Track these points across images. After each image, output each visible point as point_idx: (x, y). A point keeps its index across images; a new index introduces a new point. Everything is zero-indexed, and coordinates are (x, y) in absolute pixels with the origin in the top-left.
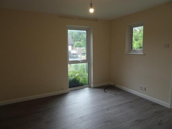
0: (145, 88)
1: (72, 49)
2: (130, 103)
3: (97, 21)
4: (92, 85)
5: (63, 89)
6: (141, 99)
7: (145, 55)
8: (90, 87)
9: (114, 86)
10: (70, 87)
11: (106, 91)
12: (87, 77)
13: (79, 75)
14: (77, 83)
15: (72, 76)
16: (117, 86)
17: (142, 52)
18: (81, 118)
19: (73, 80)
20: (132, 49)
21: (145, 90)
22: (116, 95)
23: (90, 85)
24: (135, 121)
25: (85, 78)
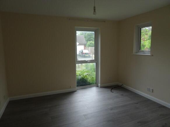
0: (153, 90)
1: (85, 49)
2: (136, 104)
3: (105, 22)
4: (99, 85)
5: (71, 87)
6: (148, 100)
7: (152, 56)
8: (97, 86)
9: (122, 86)
10: (77, 86)
11: (112, 91)
12: (94, 76)
13: (87, 74)
14: (85, 82)
15: (80, 75)
16: (125, 86)
17: (150, 53)
18: (85, 115)
19: (81, 79)
20: (140, 50)
21: (153, 92)
22: (122, 95)
23: (98, 84)
24: (138, 122)
25: (93, 78)
